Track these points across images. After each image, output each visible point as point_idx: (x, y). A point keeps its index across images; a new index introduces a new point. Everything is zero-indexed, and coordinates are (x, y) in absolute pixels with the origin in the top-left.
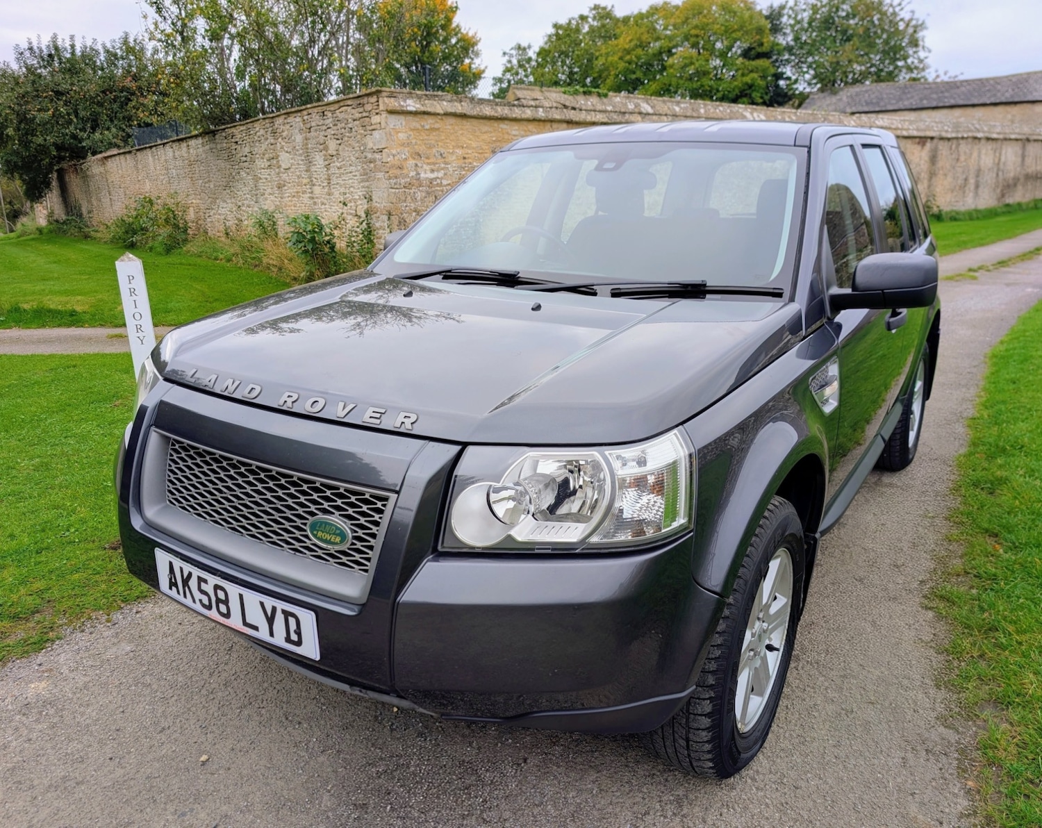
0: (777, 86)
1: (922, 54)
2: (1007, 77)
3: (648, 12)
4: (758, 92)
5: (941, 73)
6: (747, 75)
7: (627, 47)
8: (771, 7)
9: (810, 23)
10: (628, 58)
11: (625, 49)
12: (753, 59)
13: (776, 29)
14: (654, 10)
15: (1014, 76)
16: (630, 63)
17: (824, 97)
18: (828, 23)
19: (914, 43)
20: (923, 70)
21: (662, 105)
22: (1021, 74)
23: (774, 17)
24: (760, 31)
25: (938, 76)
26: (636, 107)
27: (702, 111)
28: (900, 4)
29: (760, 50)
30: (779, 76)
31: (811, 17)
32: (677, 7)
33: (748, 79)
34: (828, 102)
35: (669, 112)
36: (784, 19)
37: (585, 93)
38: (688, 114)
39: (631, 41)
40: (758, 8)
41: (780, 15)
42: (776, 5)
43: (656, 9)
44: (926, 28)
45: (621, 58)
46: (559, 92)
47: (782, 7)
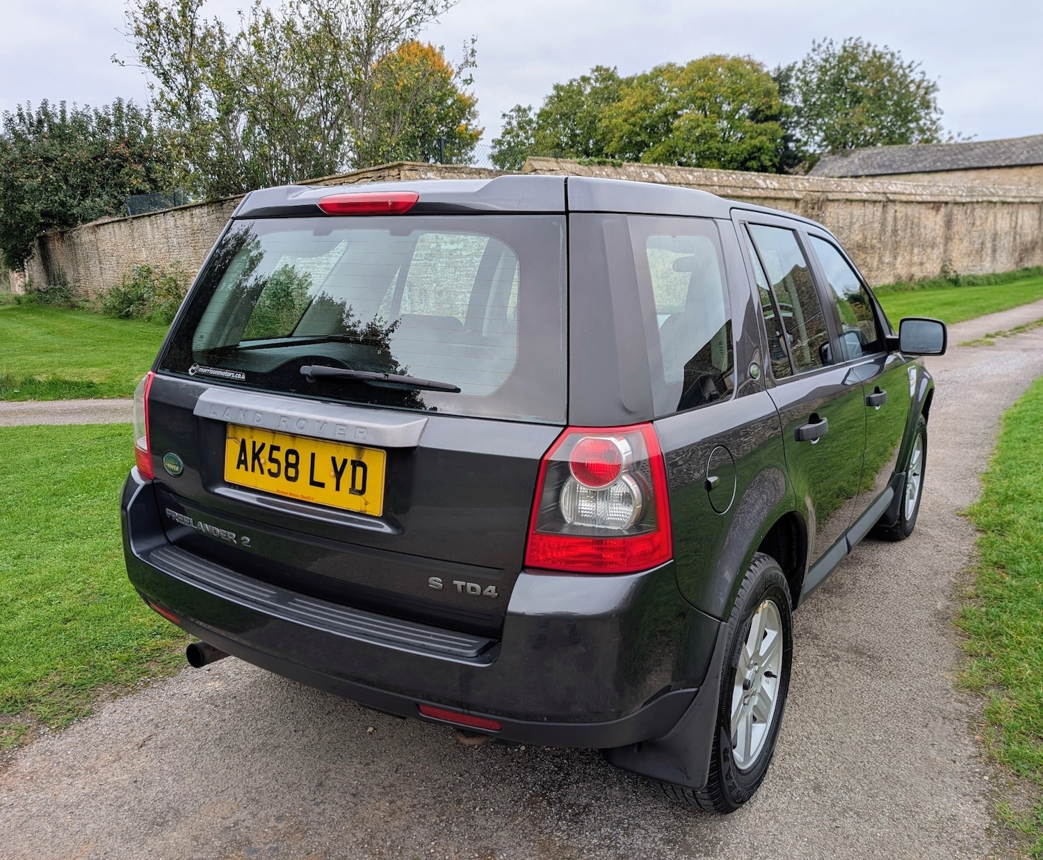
0: (787, 148)
1: (934, 116)
2: (1021, 139)
3: (652, 73)
4: (767, 154)
5: (954, 134)
6: (756, 138)
7: (631, 109)
8: (779, 69)
9: (818, 86)
10: (632, 120)
11: (629, 111)
12: (762, 122)
13: (784, 91)
14: (658, 72)
15: (1028, 138)
16: (634, 126)
17: (835, 160)
18: (837, 84)
19: (926, 105)
20: (936, 131)
21: (676, 174)
22: (1036, 136)
23: (782, 78)
24: (768, 93)
25: (951, 138)
26: (650, 176)
27: (715, 179)
28: (910, 67)
29: (768, 113)
30: (787, 139)
31: (819, 79)
32: (682, 69)
33: (756, 142)
34: (840, 164)
35: (682, 181)
36: (793, 81)
37: (599, 163)
38: (702, 183)
39: (635, 103)
40: (765, 70)
41: (788, 77)
42: (783, 67)
43: (661, 71)
44: (937, 90)
45: (625, 120)
46: (574, 163)
47: (790, 69)
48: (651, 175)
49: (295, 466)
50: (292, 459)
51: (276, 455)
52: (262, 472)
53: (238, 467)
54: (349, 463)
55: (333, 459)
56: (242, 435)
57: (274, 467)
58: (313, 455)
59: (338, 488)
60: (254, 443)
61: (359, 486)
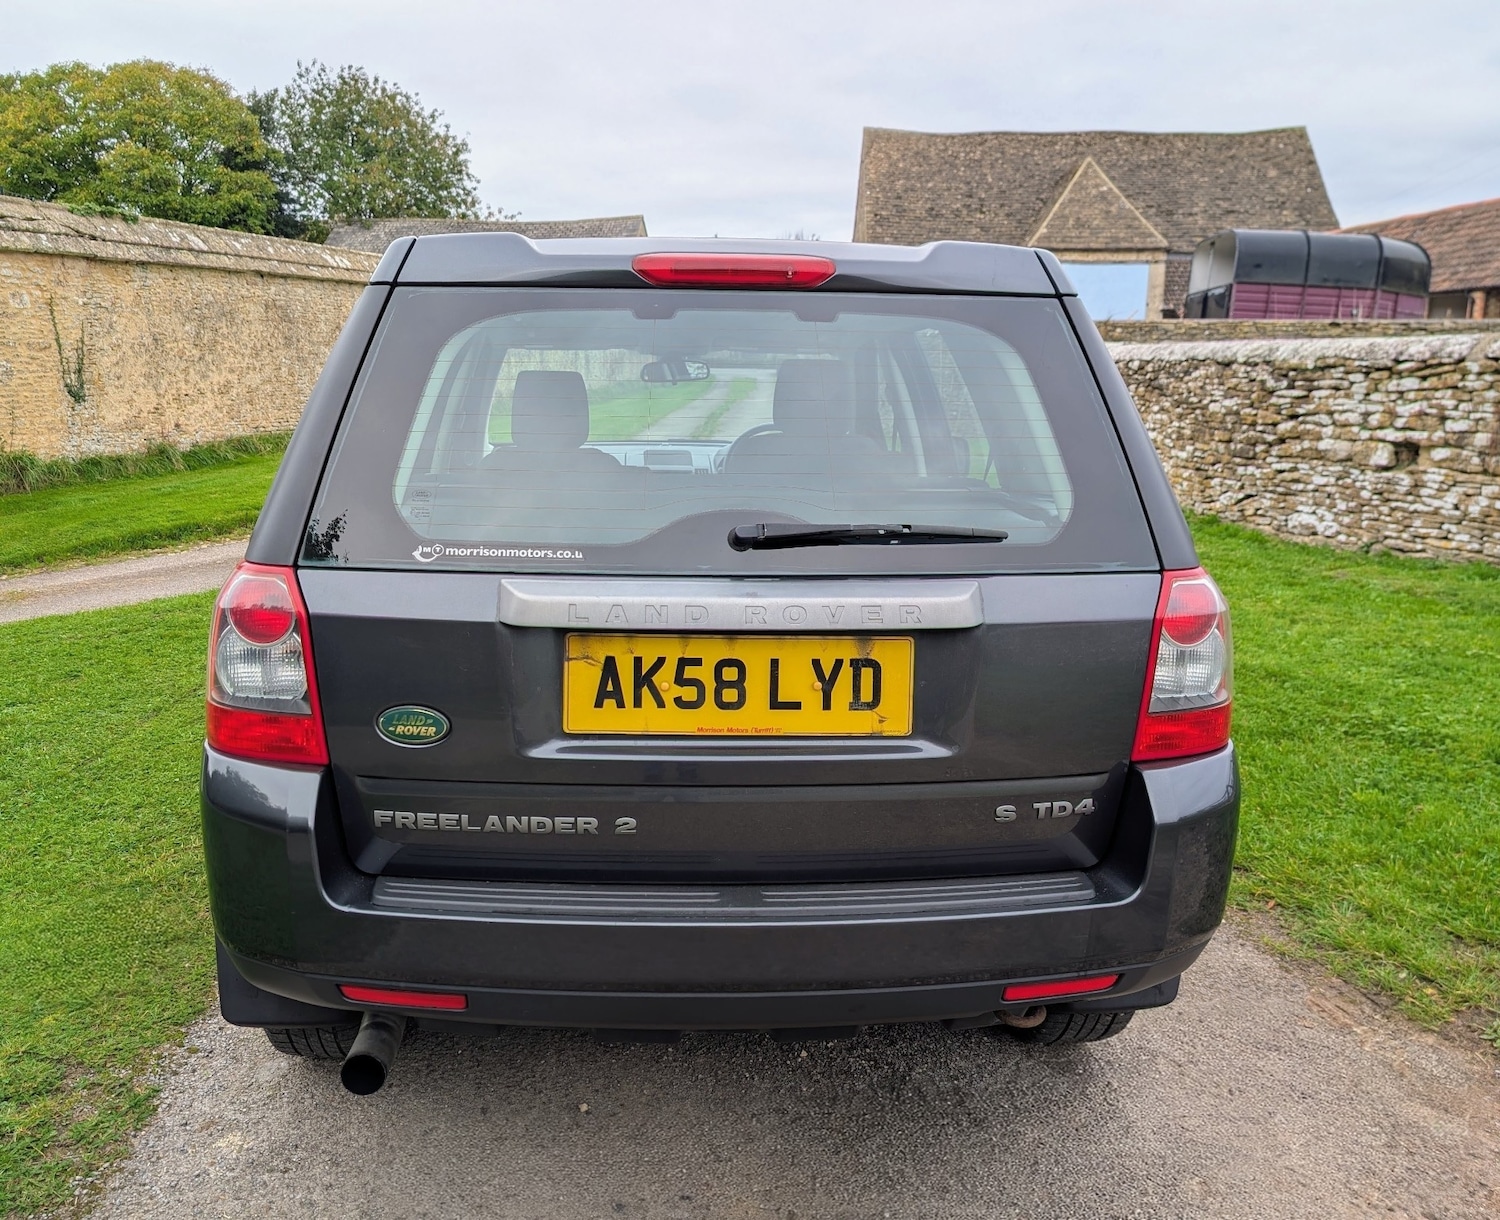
0: (281, 210)
1: (468, 184)
2: (578, 222)
3: (48, 74)
4: (256, 217)
5: (494, 210)
6: (236, 193)
7: (23, 127)
8: (255, 95)
9: (313, 125)
10: (27, 145)
11: (19, 132)
12: (242, 171)
13: (268, 128)
14: (58, 75)
15: (585, 221)
16: (31, 155)
17: (354, 232)
18: (339, 126)
19: (458, 168)
20: (473, 204)
21: (217, 239)
22: (593, 220)
23: (261, 108)
24: (244, 128)
25: (490, 214)
26: (182, 240)
27: (271, 250)
28: (432, 116)
29: (249, 157)
30: (283, 198)
31: (313, 119)
32: (100, 76)
33: (239, 197)
34: (361, 239)
35: (228, 250)
36: (276, 115)
37: (103, 214)
38: (255, 255)
39: (28, 118)
40: (234, 94)
41: (270, 109)
42: (261, 94)
43: (63, 72)
44: (468, 150)
45: (14, 145)
46: (62, 210)
47: (271, 97)
48: (183, 238)
49: (739, 684)
50: (730, 674)
51: (690, 672)
52: (661, 704)
53: (599, 704)
54: (846, 664)
55: (816, 663)
56: (601, 650)
57: (689, 693)
58: (775, 663)
59: (827, 706)
60: (638, 661)
61: (867, 695)
